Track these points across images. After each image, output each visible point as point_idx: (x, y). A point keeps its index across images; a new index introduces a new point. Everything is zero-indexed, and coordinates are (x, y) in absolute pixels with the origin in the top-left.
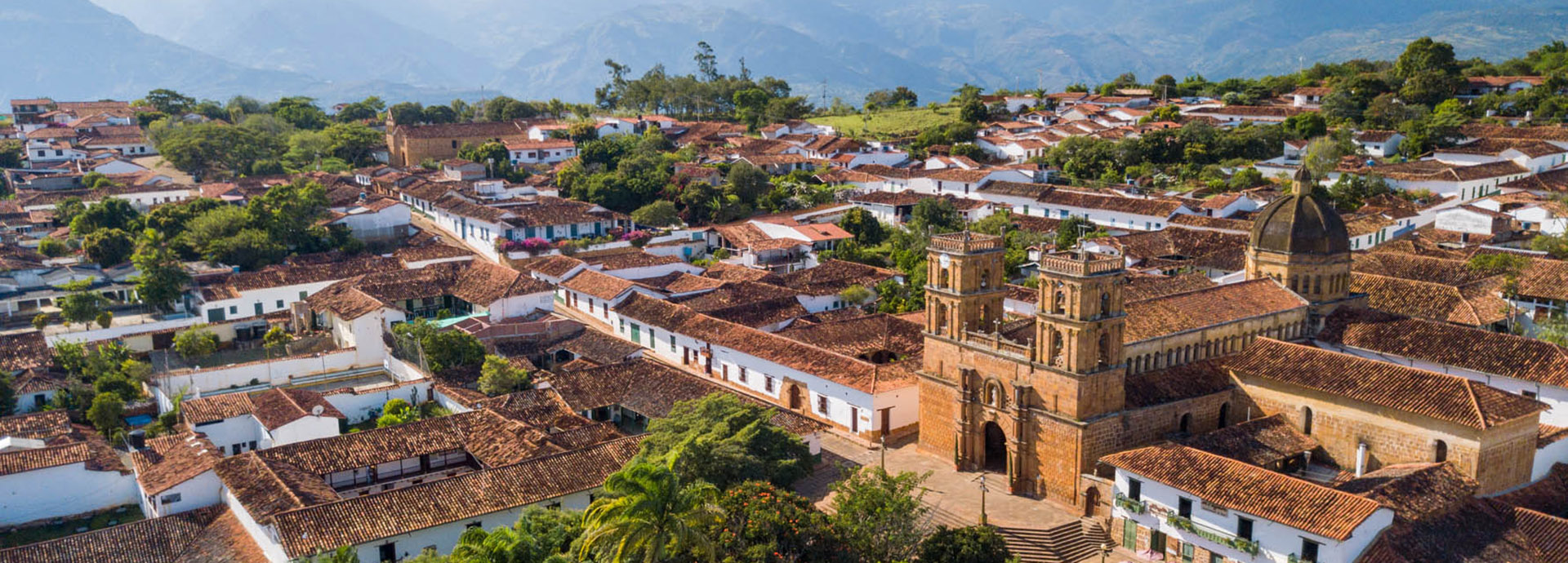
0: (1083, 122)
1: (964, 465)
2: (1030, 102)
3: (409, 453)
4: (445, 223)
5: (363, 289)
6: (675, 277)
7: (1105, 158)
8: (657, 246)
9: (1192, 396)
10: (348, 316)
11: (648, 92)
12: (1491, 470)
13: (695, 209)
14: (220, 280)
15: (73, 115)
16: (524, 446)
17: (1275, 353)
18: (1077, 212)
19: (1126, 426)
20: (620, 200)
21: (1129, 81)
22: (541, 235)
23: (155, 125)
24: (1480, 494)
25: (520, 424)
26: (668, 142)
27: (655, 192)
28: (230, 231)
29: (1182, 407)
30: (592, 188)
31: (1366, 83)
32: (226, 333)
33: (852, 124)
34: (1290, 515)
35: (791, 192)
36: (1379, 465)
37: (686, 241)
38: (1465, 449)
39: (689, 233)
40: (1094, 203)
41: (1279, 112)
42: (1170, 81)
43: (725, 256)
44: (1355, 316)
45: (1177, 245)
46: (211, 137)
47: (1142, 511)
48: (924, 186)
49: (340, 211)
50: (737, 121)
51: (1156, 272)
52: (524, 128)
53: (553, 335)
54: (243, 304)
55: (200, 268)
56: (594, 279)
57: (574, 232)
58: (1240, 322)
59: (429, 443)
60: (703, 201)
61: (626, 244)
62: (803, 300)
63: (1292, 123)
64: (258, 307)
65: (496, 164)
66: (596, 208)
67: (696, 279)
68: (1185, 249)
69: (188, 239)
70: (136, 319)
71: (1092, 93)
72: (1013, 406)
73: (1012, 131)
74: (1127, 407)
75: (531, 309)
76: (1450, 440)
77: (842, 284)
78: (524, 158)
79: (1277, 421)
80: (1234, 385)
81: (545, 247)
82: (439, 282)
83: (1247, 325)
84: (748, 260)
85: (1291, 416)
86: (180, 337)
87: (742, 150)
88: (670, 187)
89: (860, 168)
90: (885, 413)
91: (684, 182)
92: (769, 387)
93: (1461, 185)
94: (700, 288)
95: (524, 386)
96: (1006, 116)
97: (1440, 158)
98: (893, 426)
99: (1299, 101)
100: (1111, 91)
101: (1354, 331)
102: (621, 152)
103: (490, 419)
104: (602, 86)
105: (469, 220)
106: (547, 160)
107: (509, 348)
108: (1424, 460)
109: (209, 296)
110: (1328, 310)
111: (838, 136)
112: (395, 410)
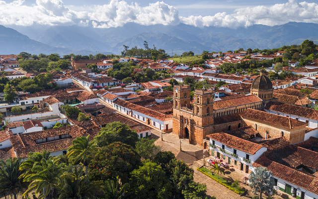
0: (229, 59)
1: (181, 137)
2: (219, 55)
3: (56, 135)
4: (80, 83)
5: (56, 98)
6: (130, 94)
7: (232, 67)
8: (127, 87)
9: (231, 121)
10: (51, 104)
11: (132, 53)
12: (293, 138)
13: (137, 79)
14: (24, 95)
15: (3, 58)
16: (81, 133)
17: (251, 112)
18: (223, 80)
19: (214, 128)
20: (120, 77)
21: (242, 50)
22: (101, 85)
23: (19, 60)
24: (291, 144)
25: (81, 128)
26: (135, 64)
27: (129, 75)
28: (29, 84)
29: (228, 124)
30: (114, 74)
31: (293, 50)
32: (24, 107)
33: (178, 60)
34: (243, 149)
35: (160, 75)
36: (270, 137)
37: (135, 86)
38: (287, 134)
39: (135, 85)
40: (227, 78)
41: (273, 57)
42: (250, 50)
43: (142, 90)
44: (273, 103)
45: (242, 87)
46: (30, 63)
47: (215, 148)
48: (191, 74)
49: (56, 80)
50: (152, 59)
51: (236, 93)
52: (103, 61)
53: (98, 108)
54: (29, 101)
55: (21, 93)
56: (110, 95)
57: (109, 84)
58: (245, 105)
59: (61, 133)
60: (139, 77)
61: (120, 87)
62: (157, 100)
63: (275, 59)
64: (33, 102)
65: (94, 69)
66: (114, 79)
67: (135, 95)
68: (244, 88)
69: (19, 86)
70: (4, 104)
71: (233, 53)
72: (190, 124)
73: (213, 61)
74: (215, 124)
75: (94, 102)
76: (284, 131)
77: (166, 96)
78: (101, 67)
79: (250, 127)
80: (242, 119)
81: (101, 88)
82: (74, 96)
83: (247, 105)
84: (147, 90)
85: (253, 126)
86: (13, 108)
87: (151, 66)
88: (132, 74)
89: (177, 70)
90: (167, 125)
91: (135, 73)
92: (144, 120)
93: (309, 73)
94: (134, 97)
95: (87, 120)
96: (213, 58)
97: (306, 67)
98: (169, 129)
99: (278, 54)
100: (237, 52)
101: (272, 107)
102: (122, 66)
103: (76, 127)
104: (123, 51)
105: (85, 82)
106: (106, 68)
107: (87, 111)
108: (280, 136)
109: (21, 99)
110: (267, 102)
111: (174, 62)
112: (57, 125)
